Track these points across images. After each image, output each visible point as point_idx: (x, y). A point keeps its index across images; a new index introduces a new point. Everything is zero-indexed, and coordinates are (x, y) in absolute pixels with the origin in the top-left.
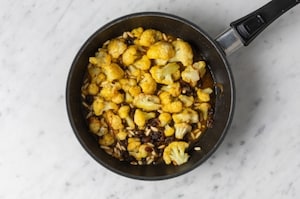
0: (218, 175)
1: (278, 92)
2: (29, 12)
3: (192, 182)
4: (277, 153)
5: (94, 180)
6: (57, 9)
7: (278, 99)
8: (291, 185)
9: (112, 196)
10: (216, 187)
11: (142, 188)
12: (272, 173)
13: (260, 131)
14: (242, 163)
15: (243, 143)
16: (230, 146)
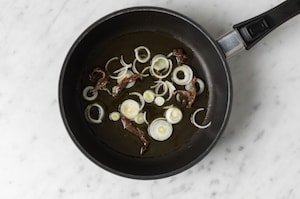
0: (216, 182)
1: (277, 97)
2: (22, 13)
3: (189, 189)
4: (277, 158)
5: (88, 186)
6: (51, 10)
7: (278, 103)
8: (291, 191)
10: (214, 194)
12: (271, 180)
13: (259, 136)
15: (241, 148)
16: (229, 151)
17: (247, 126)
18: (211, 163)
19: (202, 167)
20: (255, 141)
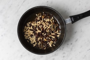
0: (64, 53)
1: (81, 29)
2: (11, 6)
3: (57, 55)
4: (81, 47)
6: (19, 5)
7: (81, 31)
8: (85, 56)
9: (34, 59)
10: (64, 57)
11: (43, 57)
12: (80, 53)
13: (76, 41)
14: (71, 50)
15: (71, 44)
16: (68, 45)
17: (73, 38)
18: (63, 48)
19: (61, 49)
20: (75, 42)
